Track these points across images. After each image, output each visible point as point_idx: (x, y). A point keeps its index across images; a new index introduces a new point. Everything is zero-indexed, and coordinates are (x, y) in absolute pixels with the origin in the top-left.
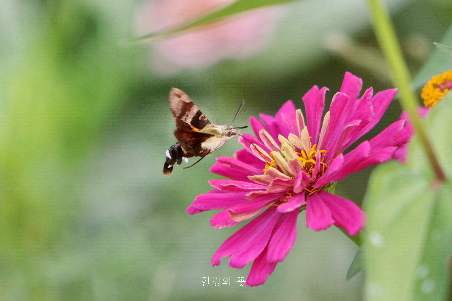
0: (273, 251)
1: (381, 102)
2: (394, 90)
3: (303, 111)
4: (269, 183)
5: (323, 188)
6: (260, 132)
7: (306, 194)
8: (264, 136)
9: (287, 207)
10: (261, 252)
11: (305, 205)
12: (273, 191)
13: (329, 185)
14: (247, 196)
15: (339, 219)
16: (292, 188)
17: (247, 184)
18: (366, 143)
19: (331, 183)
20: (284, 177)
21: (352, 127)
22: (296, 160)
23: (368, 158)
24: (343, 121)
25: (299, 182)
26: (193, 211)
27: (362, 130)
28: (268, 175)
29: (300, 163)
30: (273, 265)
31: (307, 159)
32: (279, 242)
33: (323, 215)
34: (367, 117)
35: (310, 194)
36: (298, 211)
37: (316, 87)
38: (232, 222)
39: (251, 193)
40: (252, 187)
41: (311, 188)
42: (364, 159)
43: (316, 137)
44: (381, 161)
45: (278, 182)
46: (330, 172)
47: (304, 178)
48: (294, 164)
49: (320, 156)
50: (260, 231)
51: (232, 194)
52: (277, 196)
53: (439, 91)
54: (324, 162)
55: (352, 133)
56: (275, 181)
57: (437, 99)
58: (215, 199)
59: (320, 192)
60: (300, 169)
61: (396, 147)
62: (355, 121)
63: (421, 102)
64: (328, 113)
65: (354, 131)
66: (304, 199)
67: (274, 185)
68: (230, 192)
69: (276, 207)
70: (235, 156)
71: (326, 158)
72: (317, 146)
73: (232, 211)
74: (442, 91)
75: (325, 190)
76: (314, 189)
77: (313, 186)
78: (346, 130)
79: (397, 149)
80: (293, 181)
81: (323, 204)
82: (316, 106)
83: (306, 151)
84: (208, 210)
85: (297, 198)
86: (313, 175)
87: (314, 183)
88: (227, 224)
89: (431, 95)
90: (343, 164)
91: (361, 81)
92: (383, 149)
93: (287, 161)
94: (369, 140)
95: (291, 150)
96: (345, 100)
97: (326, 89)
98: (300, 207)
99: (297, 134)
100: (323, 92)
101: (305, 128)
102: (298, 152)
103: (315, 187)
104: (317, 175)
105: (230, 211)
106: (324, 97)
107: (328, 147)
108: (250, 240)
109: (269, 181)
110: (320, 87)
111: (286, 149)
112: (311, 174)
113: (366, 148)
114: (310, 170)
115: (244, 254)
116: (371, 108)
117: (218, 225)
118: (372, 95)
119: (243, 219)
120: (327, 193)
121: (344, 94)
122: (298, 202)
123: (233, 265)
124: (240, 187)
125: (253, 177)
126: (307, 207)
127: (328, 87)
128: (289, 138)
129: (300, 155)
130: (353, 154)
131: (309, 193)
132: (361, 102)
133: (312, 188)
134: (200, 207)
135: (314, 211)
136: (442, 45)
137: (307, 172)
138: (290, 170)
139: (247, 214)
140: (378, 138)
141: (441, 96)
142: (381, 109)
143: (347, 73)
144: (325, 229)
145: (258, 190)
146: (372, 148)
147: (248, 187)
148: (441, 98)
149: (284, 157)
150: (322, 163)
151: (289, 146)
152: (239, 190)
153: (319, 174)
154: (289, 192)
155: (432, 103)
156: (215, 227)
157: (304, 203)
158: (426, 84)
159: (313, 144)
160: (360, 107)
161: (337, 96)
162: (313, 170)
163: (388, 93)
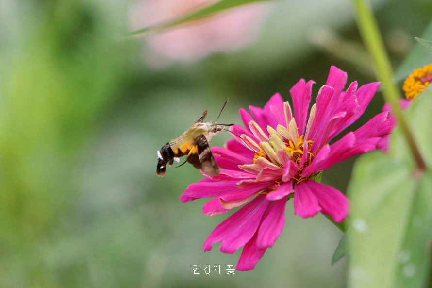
0: (263, 237)
1: (365, 94)
2: (377, 83)
3: (291, 103)
4: (258, 172)
5: (310, 177)
6: (250, 123)
7: (294, 183)
8: (253, 127)
9: (276, 195)
10: (250, 238)
11: (293, 193)
12: (262, 180)
13: (316, 174)
14: (237, 185)
15: (325, 206)
16: (281, 176)
17: (237, 173)
18: (352, 134)
19: (318, 172)
20: (273, 167)
21: (338, 118)
22: (284, 150)
23: (353, 148)
24: (329, 113)
25: (287, 172)
26: (186, 199)
27: (348, 121)
28: (257, 165)
29: (288, 153)
30: (262, 251)
31: (295, 149)
32: (268, 228)
33: (310, 203)
34: (352, 109)
35: (298, 183)
36: (286, 199)
37: (302, 80)
38: (223, 209)
39: (242, 181)
40: (242, 176)
41: (298, 177)
42: (349, 149)
43: (304, 128)
44: (366, 151)
45: (267, 171)
46: (317, 162)
47: (292, 167)
48: (283, 154)
49: (307, 146)
50: (250, 218)
51: (223, 183)
52: (267, 184)
53: (420, 84)
54: (310, 152)
55: (338, 124)
56: (264, 170)
57: (418, 91)
58: (207, 187)
59: (307, 180)
60: (288, 158)
61: (380, 138)
62: (340, 113)
63: (403, 94)
64: (315, 105)
65: (340, 122)
66: (292, 188)
67: (263, 174)
68: (221, 181)
69: (265, 195)
70: (225, 146)
71: (313, 148)
72: (304, 137)
73: (223, 199)
74: (423, 83)
75: (312, 179)
76: (301, 178)
77: (300, 175)
78: (332, 121)
79: (380, 140)
80: (282, 170)
81: (310, 193)
82: (303, 98)
83: (293, 141)
84: (200, 198)
85: (285, 187)
86: (300, 164)
87: (301, 172)
88: (218, 211)
89: (412, 88)
90: (330, 154)
91: (346, 74)
92: (368, 140)
93: (275, 152)
94: (354, 131)
95: (280, 140)
96: (331, 93)
97: (312, 82)
98: (288, 196)
99: (285, 125)
100: (309, 85)
101: (293, 120)
102: (286, 142)
103: (303, 176)
104: (305, 164)
105: (221, 199)
106: (311, 90)
107: (314, 138)
108: (240, 226)
109: (258, 170)
110: (307, 81)
111: (274, 140)
112: (298, 163)
113: (351, 139)
114: (298, 159)
115: (234, 240)
116: (356, 101)
117: (210, 212)
118: (357, 88)
119: (233, 206)
120: (314, 182)
121: (330, 87)
122: (286, 190)
123: (224, 250)
124: (230, 176)
125: (243, 166)
126: (295, 195)
127: (314, 80)
128: (277, 128)
129: (288, 146)
130: (339, 144)
131: (297, 181)
132: (346, 95)
133: (300, 177)
134: (193, 195)
135: (301, 199)
136: (423, 40)
137: (295, 162)
138: (278, 160)
139: (237, 202)
140: (363, 129)
141: (422, 88)
142: (366, 101)
143: (333, 67)
144: (312, 216)
145: (248, 179)
146: (357, 139)
147: (238, 176)
148: (422, 90)
149: (273, 147)
150: (309, 153)
151: (278, 137)
152: (230, 179)
153: (307, 163)
154: (278, 181)
155: (414, 95)
156: (207, 214)
157: (293, 191)
158: (408, 76)
159: (300, 135)
160: (345, 99)
161: (324, 88)
162: (300, 159)
163: (372, 86)
